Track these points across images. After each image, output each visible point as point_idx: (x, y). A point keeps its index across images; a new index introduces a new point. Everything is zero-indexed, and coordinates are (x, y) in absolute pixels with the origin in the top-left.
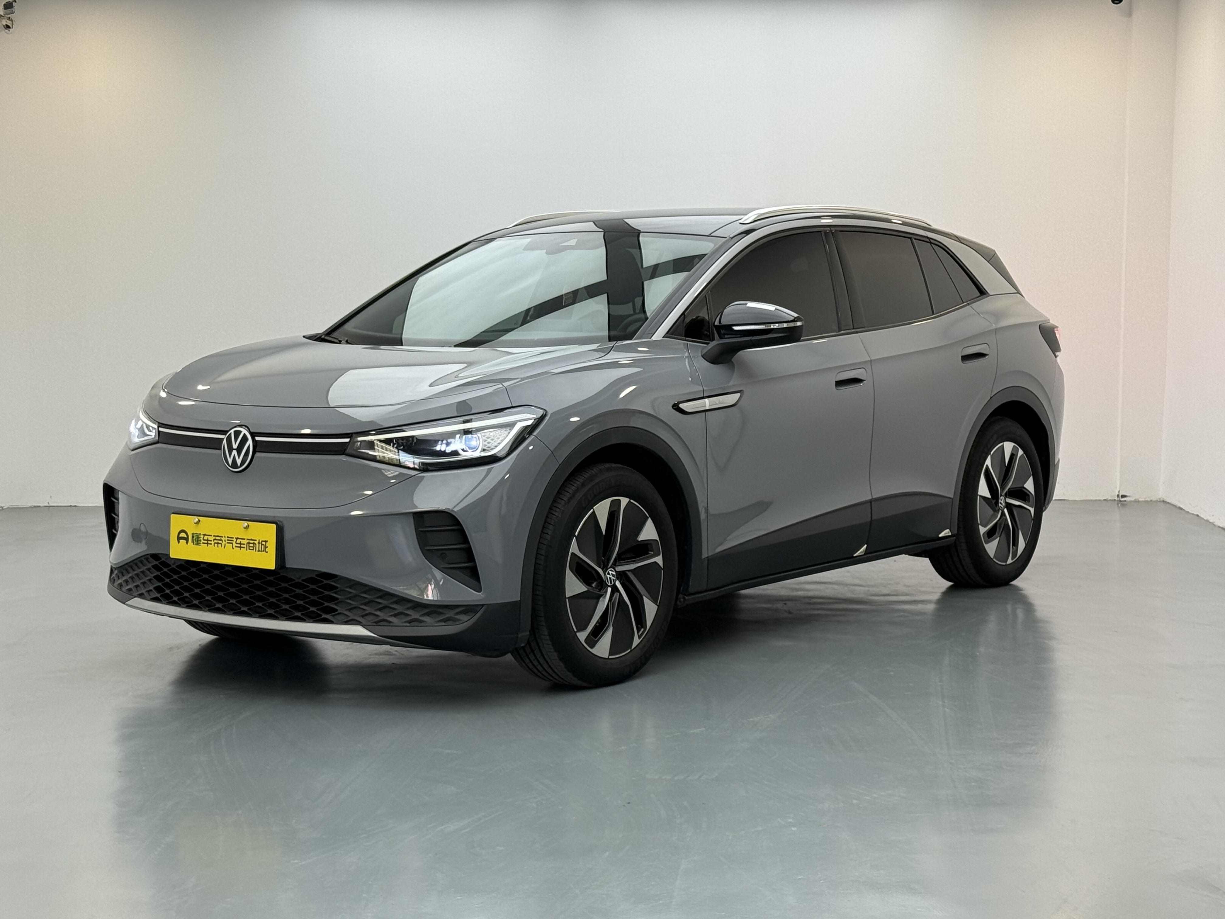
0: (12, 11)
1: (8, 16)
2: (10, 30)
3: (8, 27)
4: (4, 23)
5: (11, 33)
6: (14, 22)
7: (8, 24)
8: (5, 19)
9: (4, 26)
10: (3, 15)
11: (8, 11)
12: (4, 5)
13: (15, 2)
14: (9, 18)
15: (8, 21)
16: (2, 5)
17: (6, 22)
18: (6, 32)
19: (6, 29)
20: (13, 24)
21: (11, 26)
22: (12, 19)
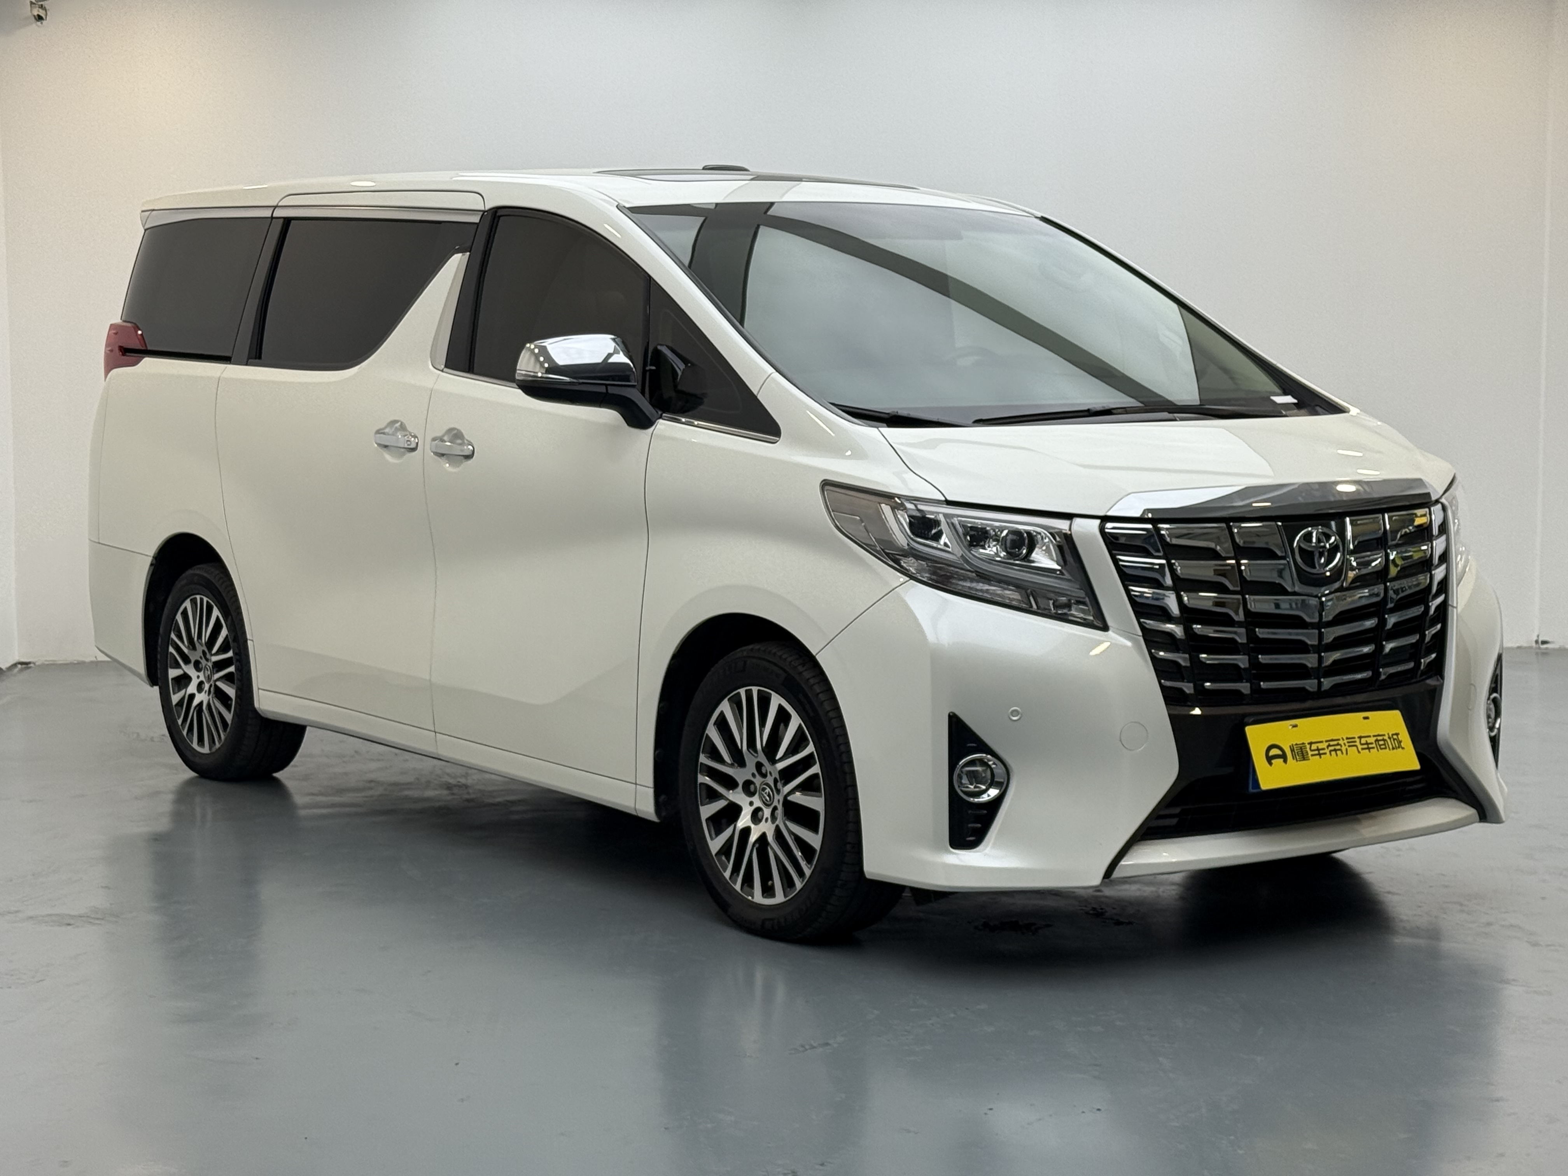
1: (40, 3)
2: (43, 21)
3: (40, 18)
4: (36, 13)
5: (44, 27)
6: (47, 12)
7: (41, 14)
8: (36, 7)
10: (35, 2)
14: (41, 5)
17: (39, 11)
18: (38, 26)
19: (37, 21)
20: (46, 15)
21: (44, 17)
22: (45, 7)
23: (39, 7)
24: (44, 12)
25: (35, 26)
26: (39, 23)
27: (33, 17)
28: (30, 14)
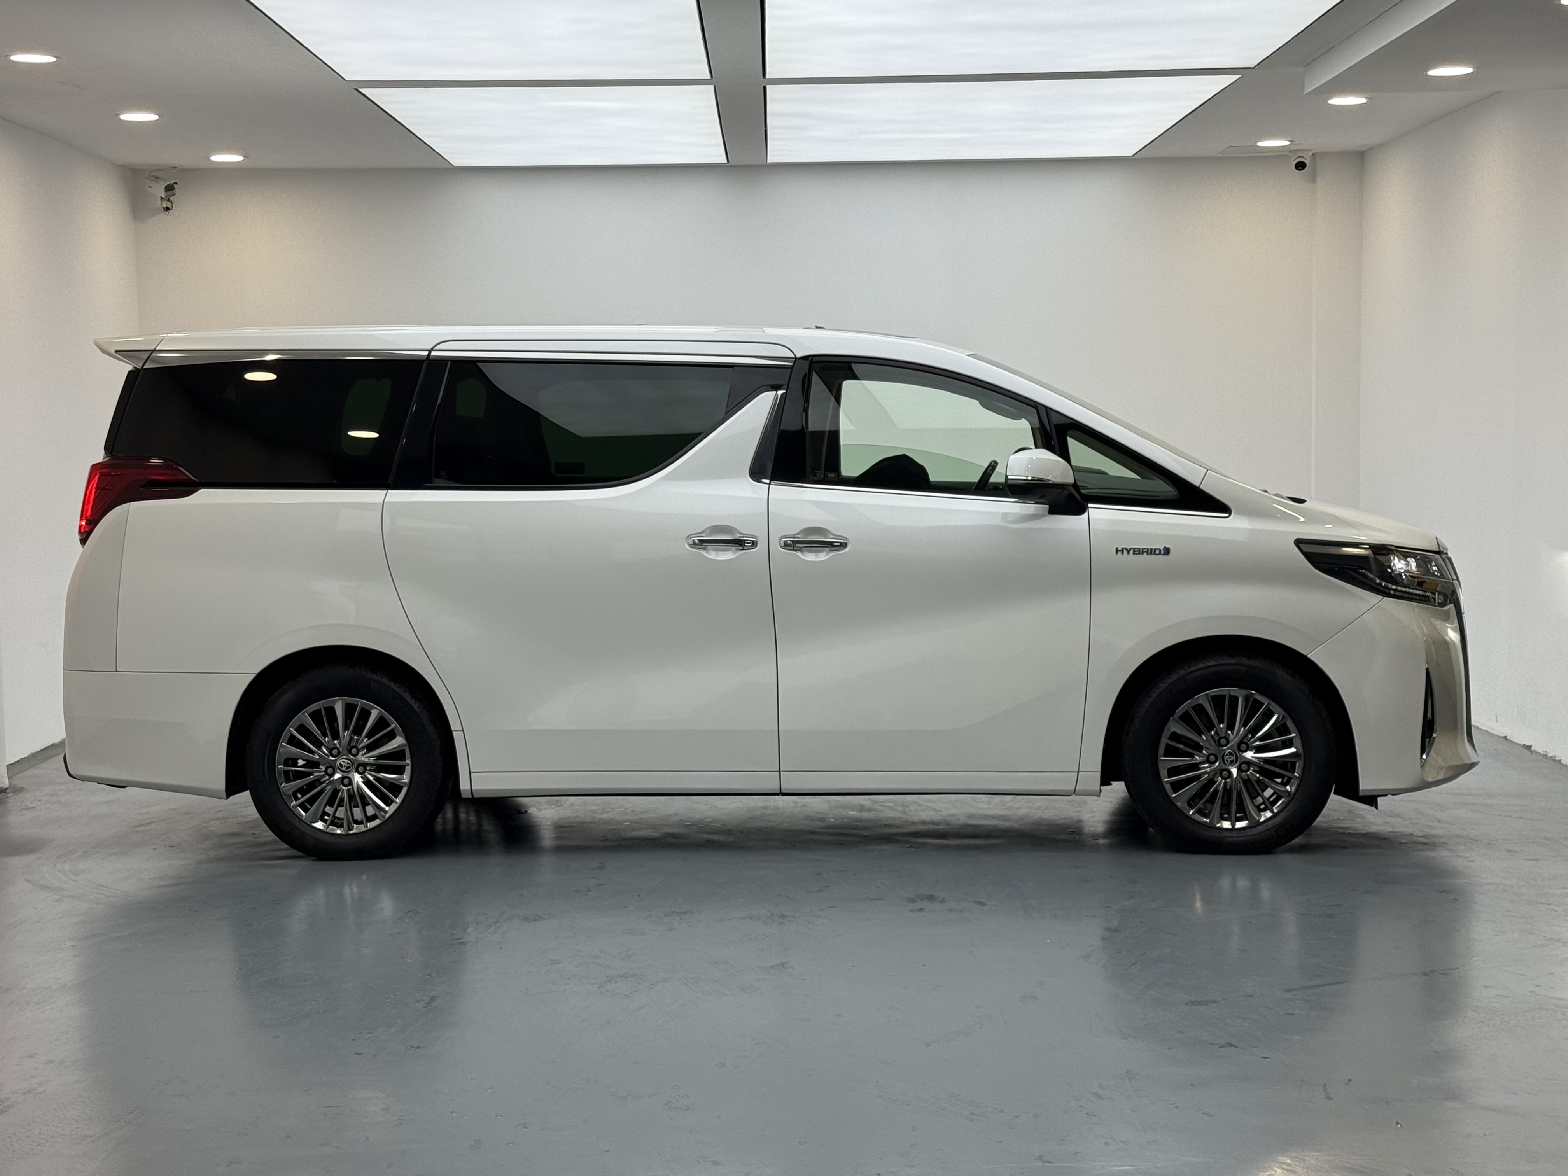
0: (174, 192)
1: (168, 198)
2: (170, 211)
3: (167, 209)
4: (165, 206)
5: (170, 215)
6: (173, 204)
7: (168, 206)
8: (165, 201)
9: (163, 208)
10: (164, 197)
11: (170, 193)
12: (166, 187)
13: (176, 183)
14: (169, 199)
15: (168, 203)
16: (164, 188)
17: (167, 204)
18: (167, 215)
19: (165, 211)
20: (172, 207)
21: (171, 208)
22: (171, 200)
23: (167, 201)
24: (170, 204)
25: (163, 215)
26: (167, 212)
27: (162, 208)
28: (160, 206)
